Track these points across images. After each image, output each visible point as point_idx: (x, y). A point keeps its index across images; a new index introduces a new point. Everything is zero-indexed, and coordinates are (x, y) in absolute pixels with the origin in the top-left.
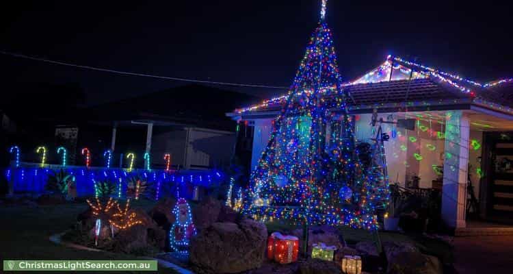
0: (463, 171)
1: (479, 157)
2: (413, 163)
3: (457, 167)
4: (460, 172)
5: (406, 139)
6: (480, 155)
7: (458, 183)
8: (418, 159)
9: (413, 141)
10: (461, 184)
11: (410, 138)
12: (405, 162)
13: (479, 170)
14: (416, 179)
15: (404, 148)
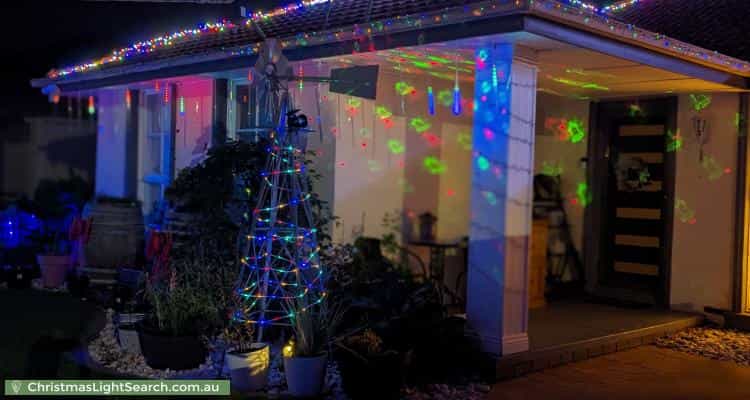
0: (518, 203)
1: (583, 160)
2: (420, 181)
3: (501, 195)
4: (510, 207)
5: (403, 124)
6: (584, 154)
7: (503, 238)
8: (434, 171)
9: (419, 130)
10: (513, 240)
11: (414, 122)
12: (401, 182)
13: (582, 188)
14: (428, 219)
15: (397, 147)
